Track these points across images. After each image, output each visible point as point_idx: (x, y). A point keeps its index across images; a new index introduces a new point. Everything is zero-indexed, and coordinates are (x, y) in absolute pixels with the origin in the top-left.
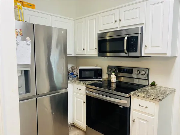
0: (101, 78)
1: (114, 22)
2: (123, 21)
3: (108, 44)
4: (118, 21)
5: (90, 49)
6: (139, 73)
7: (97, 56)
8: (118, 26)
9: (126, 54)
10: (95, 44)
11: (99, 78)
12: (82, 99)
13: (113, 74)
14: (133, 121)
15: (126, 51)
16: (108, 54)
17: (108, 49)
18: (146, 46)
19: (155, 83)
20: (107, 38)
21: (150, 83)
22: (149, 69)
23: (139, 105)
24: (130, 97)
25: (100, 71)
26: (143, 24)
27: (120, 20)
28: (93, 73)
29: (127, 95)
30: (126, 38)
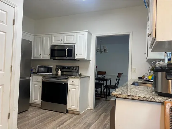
0: (52, 73)
1: (60, 40)
2: (65, 40)
3: (56, 52)
4: (63, 40)
5: (45, 55)
6: (74, 69)
7: (50, 59)
8: (63, 43)
9: (67, 58)
10: (48, 52)
11: (50, 73)
12: (39, 85)
13: (60, 70)
14: (69, 90)
15: (67, 56)
16: (56, 58)
17: (56, 55)
18: (76, 54)
19: (81, 74)
20: (56, 49)
21: (79, 74)
22: (78, 67)
23: (72, 82)
24: (68, 78)
25: (51, 68)
26: (75, 43)
27: (64, 40)
28: (47, 69)
29: (67, 77)
30: (67, 50)
